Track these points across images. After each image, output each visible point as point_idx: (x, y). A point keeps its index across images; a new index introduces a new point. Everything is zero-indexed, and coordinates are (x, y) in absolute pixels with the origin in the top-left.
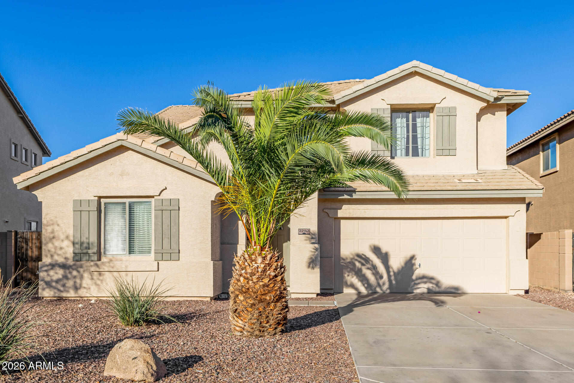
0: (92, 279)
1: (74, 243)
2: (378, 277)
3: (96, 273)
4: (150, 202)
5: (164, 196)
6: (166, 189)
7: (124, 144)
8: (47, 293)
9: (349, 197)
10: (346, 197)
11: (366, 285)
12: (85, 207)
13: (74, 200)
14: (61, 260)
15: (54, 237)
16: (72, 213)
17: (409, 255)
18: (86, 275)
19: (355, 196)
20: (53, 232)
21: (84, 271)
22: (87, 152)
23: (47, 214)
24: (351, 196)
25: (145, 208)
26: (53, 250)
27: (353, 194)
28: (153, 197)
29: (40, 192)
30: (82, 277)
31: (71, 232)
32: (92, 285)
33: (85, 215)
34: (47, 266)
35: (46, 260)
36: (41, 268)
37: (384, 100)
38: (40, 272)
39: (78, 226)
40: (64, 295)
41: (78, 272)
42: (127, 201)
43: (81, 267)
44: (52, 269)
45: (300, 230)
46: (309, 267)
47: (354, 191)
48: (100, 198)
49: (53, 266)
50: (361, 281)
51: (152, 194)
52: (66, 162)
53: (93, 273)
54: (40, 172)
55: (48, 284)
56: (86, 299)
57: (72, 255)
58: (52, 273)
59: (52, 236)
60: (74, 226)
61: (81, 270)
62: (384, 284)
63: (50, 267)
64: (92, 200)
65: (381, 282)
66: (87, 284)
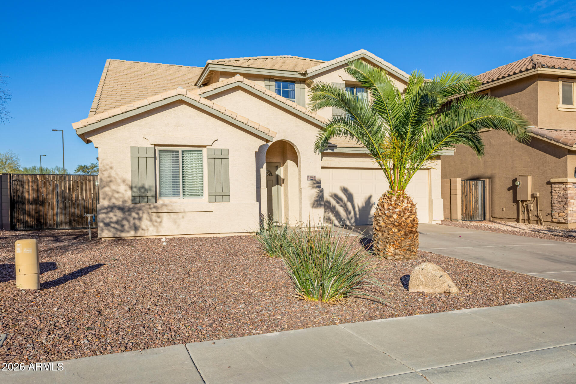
0: (151, 220)
1: (131, 188)
2: (348, 213)
3: (154, 214)
4: (201, 151)
5: (215, 146)
6: (217, 140)
7: (183, 98)
8: (107, 234)
9: (331, 151)
10: (329, 151)
11: (339, 220)
12: (142, 154)
13: (131, 147)
14: (119, 203)
15: (111, 181)
16: (130, 159)
17: (367, 196)
18: (145, 216)
19: (336, 151)
20: (109, 177)
21: (143, 213)
22: (149, 104)
23: (103, 160)
24: (333, 150)
25: (194, 156)
26: (110, 193)
27: (335, 149)
28: (205, 146)
29: (96, 138)
30: (140, 219)
31: (128, 177)
32: (150, 226)
33: (142, 161)
34: (106, 208)
35: (104, 203)
36: (100, 210)
37: (340, 77)
38: (99, 214)
39: (136, 172)
40: (123, 235)
41: (138, 214)
42: (180, 149)
43: (140, 209)
44: (111, 211)
45: (308, 177)
46: (313, 207)
47: (336, 147)
48: (155, 145)
49: (112, 208)
50: (335, 216)
51: (205, 145)
52: (127, 112)
53: (152, 215)
54: (101, 119)
55: (107, 225)
56: (144, 238)
57: (131, 198)
58: (111, 215)
59: (109, 179)
60: (132, 171)
61: (140, 212)
62: (352, 218)
63: (109, 209)
64: (149, 148)
65: (350, 217)
66: (146, 226)
